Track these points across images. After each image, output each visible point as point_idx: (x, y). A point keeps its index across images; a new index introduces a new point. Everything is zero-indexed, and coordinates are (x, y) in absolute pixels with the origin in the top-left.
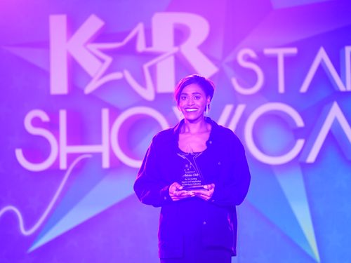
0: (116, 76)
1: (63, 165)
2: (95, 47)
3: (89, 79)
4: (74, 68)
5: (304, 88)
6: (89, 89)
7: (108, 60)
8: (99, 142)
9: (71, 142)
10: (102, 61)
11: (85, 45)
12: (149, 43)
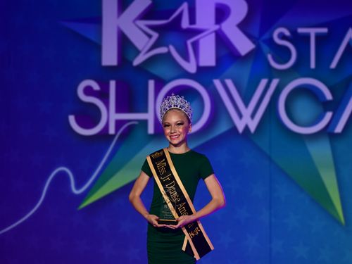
0: (163, 50)
1: (112, 131)
2: (142, 23)
3: (138, 52)
4: (124, 43)
5: (333, 65)
6: (137, 61)
7: (155, 35)
8: (145, 110)
9: (119, 110)
10: (150, 36)
11: (134, 21)
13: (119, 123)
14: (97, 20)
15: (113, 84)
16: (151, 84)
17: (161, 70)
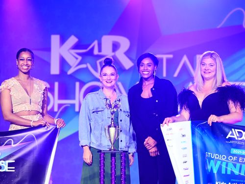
0: (83, 66)
1: (56, 109)
2: (73, 52)
3: (70, 67)
4: (63, 62)
5: (176, 75)
6: (70, 72)
7: (80, 58)
8: (74, 98)
9: (60, 98)
10: (77, 58)
11: (68, 50)
12: (100, 50)
13: (60, 106)
14: (48, 49)
15: (56, 84)
16: (77, 84)
17: (82, 77)
